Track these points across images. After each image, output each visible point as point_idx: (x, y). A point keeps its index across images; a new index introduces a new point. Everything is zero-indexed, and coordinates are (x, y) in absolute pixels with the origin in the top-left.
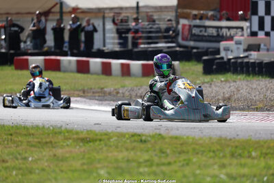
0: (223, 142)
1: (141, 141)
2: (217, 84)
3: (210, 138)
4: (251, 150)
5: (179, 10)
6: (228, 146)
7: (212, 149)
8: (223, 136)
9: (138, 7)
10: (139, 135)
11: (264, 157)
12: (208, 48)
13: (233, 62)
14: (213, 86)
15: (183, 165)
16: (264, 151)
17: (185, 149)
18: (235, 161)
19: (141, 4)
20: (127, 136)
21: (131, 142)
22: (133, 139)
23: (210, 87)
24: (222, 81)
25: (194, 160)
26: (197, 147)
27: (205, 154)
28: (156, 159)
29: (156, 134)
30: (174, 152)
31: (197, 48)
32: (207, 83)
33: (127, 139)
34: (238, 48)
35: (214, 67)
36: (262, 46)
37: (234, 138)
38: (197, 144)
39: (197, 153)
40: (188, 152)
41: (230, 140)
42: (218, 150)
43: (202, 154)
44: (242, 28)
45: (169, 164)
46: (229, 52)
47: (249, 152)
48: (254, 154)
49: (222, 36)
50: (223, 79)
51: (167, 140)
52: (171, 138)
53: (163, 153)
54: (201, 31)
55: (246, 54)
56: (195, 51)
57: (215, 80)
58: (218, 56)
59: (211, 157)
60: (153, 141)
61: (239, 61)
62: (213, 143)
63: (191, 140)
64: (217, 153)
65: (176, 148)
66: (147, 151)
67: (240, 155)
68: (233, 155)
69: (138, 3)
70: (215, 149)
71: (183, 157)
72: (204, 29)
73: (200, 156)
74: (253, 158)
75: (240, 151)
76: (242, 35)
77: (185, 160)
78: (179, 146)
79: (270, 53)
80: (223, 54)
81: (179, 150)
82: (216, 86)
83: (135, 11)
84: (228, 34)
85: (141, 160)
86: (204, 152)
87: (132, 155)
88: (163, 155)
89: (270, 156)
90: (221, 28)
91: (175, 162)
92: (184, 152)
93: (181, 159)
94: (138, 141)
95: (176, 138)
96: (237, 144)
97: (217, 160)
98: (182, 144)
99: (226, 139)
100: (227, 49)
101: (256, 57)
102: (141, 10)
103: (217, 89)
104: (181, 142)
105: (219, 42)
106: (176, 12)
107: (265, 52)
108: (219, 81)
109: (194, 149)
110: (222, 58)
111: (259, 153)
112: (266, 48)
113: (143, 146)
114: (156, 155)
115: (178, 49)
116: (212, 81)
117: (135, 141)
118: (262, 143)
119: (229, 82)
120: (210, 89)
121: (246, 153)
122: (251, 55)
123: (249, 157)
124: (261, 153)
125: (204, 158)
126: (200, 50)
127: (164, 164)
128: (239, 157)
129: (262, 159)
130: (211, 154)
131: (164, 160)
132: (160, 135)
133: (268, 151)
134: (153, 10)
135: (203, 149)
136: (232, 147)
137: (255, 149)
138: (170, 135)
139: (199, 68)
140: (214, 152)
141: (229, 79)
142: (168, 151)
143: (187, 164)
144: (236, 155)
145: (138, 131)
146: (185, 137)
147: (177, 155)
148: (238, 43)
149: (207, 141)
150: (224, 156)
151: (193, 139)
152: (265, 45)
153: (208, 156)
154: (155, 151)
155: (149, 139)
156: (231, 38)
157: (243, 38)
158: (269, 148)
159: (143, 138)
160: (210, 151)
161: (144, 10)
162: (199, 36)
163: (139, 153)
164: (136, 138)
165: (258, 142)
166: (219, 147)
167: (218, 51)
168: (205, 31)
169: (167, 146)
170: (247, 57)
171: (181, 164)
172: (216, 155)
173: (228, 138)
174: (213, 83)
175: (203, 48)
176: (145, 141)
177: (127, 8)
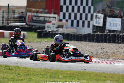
0: (46, 70)
1: (10, 69)
2: (43, 43)
3: (41, 69)
4: (59, 75)
5: (27, 9)
6: (49, 72)
7: (41, 74)
8: (47, 68)
9: (8, 6)
10: (9, 66)
11: (65, 78)
12: (40, 26)
13: (51, 33)
14: (42, 44)
15: (28, 81)
16: (65, 76)
17: (29, 73)
18: (52, 80)
19: (10, 5)
20: (3, 66)
21: (5, 69)
22: (6, 68)
23: (40, 44)
24: (46, 42)
25: (33, 78)
26: (35, 73)
27: (38, 76)
28: (16, 78)
29: (16, 66)
30: (24, 74)
31: (35, 26)
32: (39, 42)
33: (3, 68)
34: (53, 27)
35: (43, 35)
36: (64, 26)
37: (51, 69)
38: (35, 71)
39: (35, 76)
40: (30, 75)
41: (50, 70)
42: (44, 74)
43: (37, 76)
44: (55, 18)
45: (22, 80)
46: (49, 28)
47: (58, 76)
48: (60, 77)
49: (46, 21)
50: (46, 41)
51: (21, 69)
52: (23, 68)
53: (19, 75)
54: (37, 18)
55: (57, 29)
56: (34, 27)
57: (42, 41)
58: (44, 30)
59: (41, 78)
60: (15, 69)
61: (54, 32)
62: (42, 71)
63: (32, 69)
64: (44, 76)
65: (25, 73)
66: (12, 74)
67: (54, 77)
68: (51, 77)
69: (9, 5)
70: (43, 74)
71: (28, 77)
72: (38, 18)
73: (36, 77)
74: (60, 79)
75: (54, 75)
76: (55, 21)
77: (29, 78)
78: (27, 72)
79: (68, 29)
80: (46, 29)
81: (26, 74)
82: (43, 44)
83: (7, 8)
84: (49, 20)
85: (9, 78)
86: (38, 75)
87: (5, 75)
88: (19, 76)
89: (67, 78)
90: (46, 17)
91: (25, 79)
92: (29, 75)
93: (27, 78)
94: (8, 69)
95: (25, 68)
96: (52, 71)
97: (43, 79)
98: (28, 71)
99: (48, 69)
100: (48, 27)
101: (61, 31)
102: (10, 8)
103: (44, 45)
104: (28, 70)
105: (45, 23)
106: (26, 9)
107: (66, 29)
108: (44, 41)
109: (33, 74)
110: (46, 31)
111: (63, 76)
112: (66, 27)
113: (10, 71)
114: (16, 76)
115: (26, 26)
116: (41, 41)
117: (6, 69)
118: (64, 72)
119: (49, 42)
120: (40, 45)
121: (57, 76)
122: (59, 30)
123: (58, 78)
124: (64, 76)
125: (38, 78)
126: (36, 27)
127: (19, 80)
128: (53, 78)
129: (64, 79)
130: (41, 76)
131: (19, 78)
132: (18, 66)
133: (67, 76)
134: (16, 8)
135: (37, 74)
136: (51, 73)
137: (61, 74)
138: (23, 67)
139: (35, 35)
140: (42, 75)
141: (49, 40)
142: (22, 74)
143: (30, 80)
144: (52, 77)
145: (8, 64)
146: (29, 68)
147: (26, 76)
148: (54, 24)
149: (39, 70)
150: (47, 77)
151: (33, 69)
152: (66, 26)
153: (40, 77)
154: (16, 74)
155: (13, 68)
156: (50, 22)
157: (56, 22)
158: (67, 74)
159: (11, 68)
160: (40, 75)
161: (12, 8)
162: (36, 20)
163: (8, 75)
164: (7, 67)
165: (62, 71)
166: (44, 73)
167: (44, 28)
168: (39, 18)
169: (21, 72)
170: (57, 31)
171: (27, 80)
172: (43, 77)
173: (49, 69)
174: (41, 42)
175: (37, 26)
176: (11, 69)
177: (3, 7)
